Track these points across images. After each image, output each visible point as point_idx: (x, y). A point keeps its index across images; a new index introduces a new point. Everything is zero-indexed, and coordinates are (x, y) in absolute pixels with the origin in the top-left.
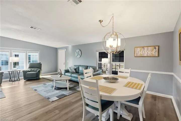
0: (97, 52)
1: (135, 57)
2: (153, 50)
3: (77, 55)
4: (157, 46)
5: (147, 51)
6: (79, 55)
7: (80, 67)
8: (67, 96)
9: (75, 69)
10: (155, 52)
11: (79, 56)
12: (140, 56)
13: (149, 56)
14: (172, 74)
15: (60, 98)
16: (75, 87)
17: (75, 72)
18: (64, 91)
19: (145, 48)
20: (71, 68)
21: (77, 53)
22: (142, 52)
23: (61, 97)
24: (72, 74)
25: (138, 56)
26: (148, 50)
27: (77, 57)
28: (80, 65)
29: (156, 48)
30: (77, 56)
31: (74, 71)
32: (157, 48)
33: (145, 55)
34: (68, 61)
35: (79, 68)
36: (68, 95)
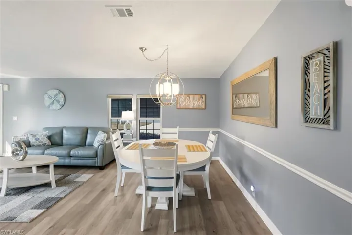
0: (108, 99)
1: (178, 109)
2: (199, 100)
3: (53, 103)
4: (204, 95)
5: (192, 101)
6: (58, 102)
7: (64, 132)
8: (61, 199)
9: (50, 137)
10: (202, 103)
11: (57, 106)
12: (184, 107)
13: (195, 107)
14: (219, 130)
15: (48, 208)
16: (64, 177)
17: (50, 144)
18: (41, 192)
19: (190, 96)
20: (37, 136)
21: (50, 97)
22: (187, 102)
23: (49, 205)
24: (46, 149)
25: (181, 107)
26: (194, 99)
27: (51, 108)
28: (65, 127)
29: (202, 98)
30: (49, 106)
31: (48, 142)
32: (204, 97)
33: (191, 107)
34: (15, 118)
35: (62, 132)
36: (65, 196)
